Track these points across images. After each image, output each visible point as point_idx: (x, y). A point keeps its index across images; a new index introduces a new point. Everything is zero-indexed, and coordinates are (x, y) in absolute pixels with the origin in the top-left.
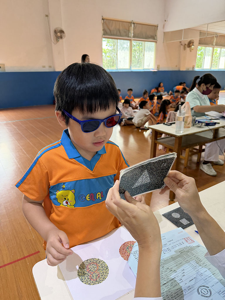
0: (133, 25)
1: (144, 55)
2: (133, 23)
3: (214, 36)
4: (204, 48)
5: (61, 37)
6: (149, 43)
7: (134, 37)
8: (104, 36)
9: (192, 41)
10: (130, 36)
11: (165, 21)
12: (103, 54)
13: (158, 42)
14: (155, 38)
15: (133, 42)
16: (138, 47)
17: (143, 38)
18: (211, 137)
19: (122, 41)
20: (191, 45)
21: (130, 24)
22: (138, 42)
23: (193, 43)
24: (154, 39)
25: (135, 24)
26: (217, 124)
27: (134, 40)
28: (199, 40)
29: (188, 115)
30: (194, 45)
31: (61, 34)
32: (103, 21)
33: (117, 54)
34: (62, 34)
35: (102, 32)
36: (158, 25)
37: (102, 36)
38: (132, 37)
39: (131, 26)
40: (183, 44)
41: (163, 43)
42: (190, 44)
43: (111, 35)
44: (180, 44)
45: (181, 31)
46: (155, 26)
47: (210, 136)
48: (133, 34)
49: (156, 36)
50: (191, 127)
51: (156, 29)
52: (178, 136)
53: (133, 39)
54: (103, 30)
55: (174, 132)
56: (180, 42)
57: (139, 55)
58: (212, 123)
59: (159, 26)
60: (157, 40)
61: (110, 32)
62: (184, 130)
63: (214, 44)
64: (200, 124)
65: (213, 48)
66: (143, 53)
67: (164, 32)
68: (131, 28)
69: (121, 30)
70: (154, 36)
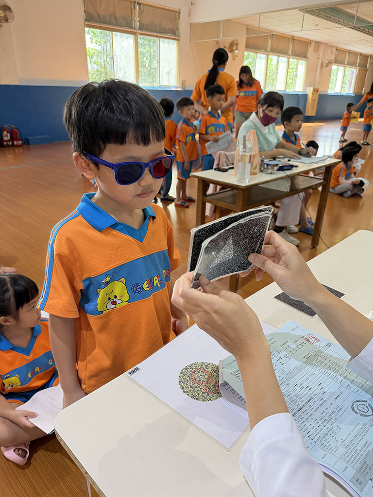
0: (137, 7)
1: (159, 62)
2: (138, 3)
3: (268, 35)
4: (252, 54)
5: (6, 20)
6: (166, 40)
7: (140, 28)
8: (86, 23)
9: (235, 42)
10: (133, 26)
11: (192, 3)
12: (88, 57)
13: (181, 39)
14: (177, 32)
15: (139, 36)
16: (148, 48)
17: (157, 32)
18: (288, 189)
19: (119, 34)
20: (234, 48)
21: (133, 4)
22: (147, 37)
23: (237, 44)
24: (175, 34)
25: (142, 5)
26: (294, 168)
27: (141, 34)
28: (246, 42)
29: (255, 153)
30: (238, 50)
31: (4, 13)
33: (112, 58)
34: (8, 13)
35: (83, 15)
36: (180, 10)
37: (84, 23)
38: (137, 29)
39: (135, 8)
41: (190, 42)
42: (233, 46)
43: (100, 22)
45: (217, 23)
46: (176, 12)
47: (285, 187)
48: (138, 23)
49: (177, 28)
50: (258, 174)
51: (177, 17)
52: (244, 187)
53: (139, 31)
54: (85, 11)
55: (235, 181)
56: (218, 43)
57: (150, 62)
58: (288, 166)
59: (181, 12)
60: (180, 37)
61: (99, 16)
62: (250, 178)
63: (269, 48)
64: (269, 169)
65: (268, 55)
66: (158, 58)
67: (191, 24)
68: (134, 11)
69: (117, 15)
70: (175, 29)
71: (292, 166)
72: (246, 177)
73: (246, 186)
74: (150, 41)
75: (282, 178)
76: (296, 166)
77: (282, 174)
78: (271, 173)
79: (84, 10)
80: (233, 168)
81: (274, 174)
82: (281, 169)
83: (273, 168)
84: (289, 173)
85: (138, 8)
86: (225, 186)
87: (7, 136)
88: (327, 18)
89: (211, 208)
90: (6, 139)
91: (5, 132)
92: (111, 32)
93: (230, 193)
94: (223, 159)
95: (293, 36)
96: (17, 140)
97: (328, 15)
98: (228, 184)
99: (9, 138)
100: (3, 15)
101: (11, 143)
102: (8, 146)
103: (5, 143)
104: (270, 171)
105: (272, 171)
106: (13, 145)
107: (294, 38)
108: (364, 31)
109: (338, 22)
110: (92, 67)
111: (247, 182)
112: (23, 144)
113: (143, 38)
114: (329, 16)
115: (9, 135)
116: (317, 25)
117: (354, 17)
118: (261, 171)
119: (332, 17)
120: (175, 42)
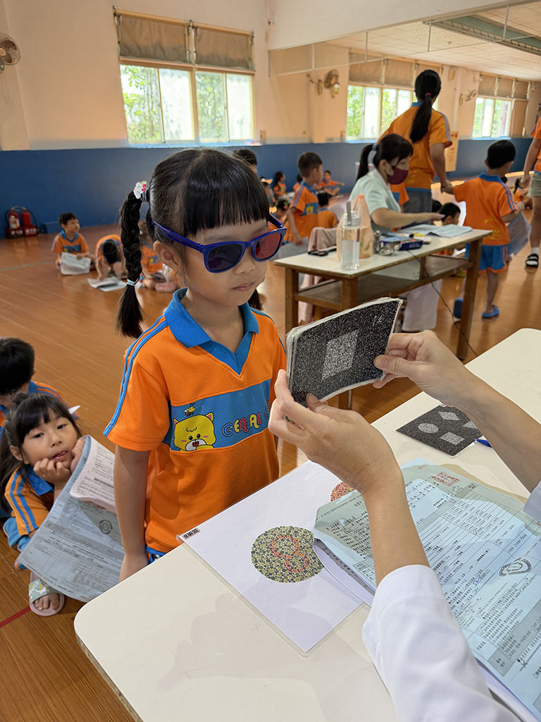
0: (193, 32)
1: (226, 108)
2: (193, 27)
3: (380, 61)
4: (359, 89)
5: (10, 61)
6: (235, 77)
7: (198, 62)
8: (122, 58)
9: (334, 73)
10: (188, 58)
11: (269, 23)
12: (126, 107)
13: (256, 74)
14: (250, 65)
15: (197, 72)
16: (210, 89)
17: (222, 66)
18: (416, 277)
19: (168, 71)
20: (333, 82)
21: (186, 29)
22: (209, 73)
23: (337, 76)
24: (247, 67)
25: (198, 29)
27: (200, 69)
28: (350, 72)
30: (338, 84)
31: (7, 51)
32: (116, 18)
33: (160, 105)
34: (11, 51)
35: (117, 46)
36: (253, 33)
37: (119, 58)
38: (193, 62)
39: (189, 34)
40: (315, 80)
41: (269, 76)
42: (331, 79)
43: (141, 56)
44: (309, 79)
45: (308, 47)
46: (247, 36)
47: (413, 274)
48: (195, 54)
49: (250, 59)
50: (372, 256)
51: (250, 43)
52: (351, 276)
53: (197, 66)
54: (119, 43)
55: (339, 269)
56: (308, 76)
57: (214, 108)
58: (415, 243)
59: (255, 35)
60: (255, 71)
61: (139, 48)
62: (360, 263)
63: (383, 80)
64: (387, 249)
65: (382, 89)
66: (225, 102)
67: (269, 52)
68: (189, 39)
69: (165, 45)
70: (247, 59)
71: (421, 243)
72: (353, 262)
73: (355, 274)
74: (212, 79)
75: (406, 261)
76: (427, 243)
77: (406, 255)
78: (391, 255)
79: (117, 40)
80: (335, 250)
81: (395, 255)
82: (405, 247)
83: (393, 247)
84: (416, 253)
85: (193, 34)
86: (325, 276)
87: (15, 222)
88: (464, 32)
89: (308, 309)
90: (13, 226)
91: (13, 217)
92: (156, 70)
93: (333, 285)
94: (322, 239)
95: (416, 60)
96: (30, 227)
97: (465, 27)
98: (329, 272)
99: (18, 224)
100: (4, 54)
101: (21, 232)
102: (17, 236)
103: (13, 233)
104: (388, 251)
105: (392, 252)
106: (24, 235)
107: (419, 62)
108: (519, 47)
109: (480, 36)
110: (132, 120)
111: (356, 269)
112: (38, 233)
113: (203, 75)
114: (467, 28)
115: (18, 221)
116: (450, 43)
117: (503, 28)
118: (376, 252)
119: (472, 29)
120: (248, 78)
